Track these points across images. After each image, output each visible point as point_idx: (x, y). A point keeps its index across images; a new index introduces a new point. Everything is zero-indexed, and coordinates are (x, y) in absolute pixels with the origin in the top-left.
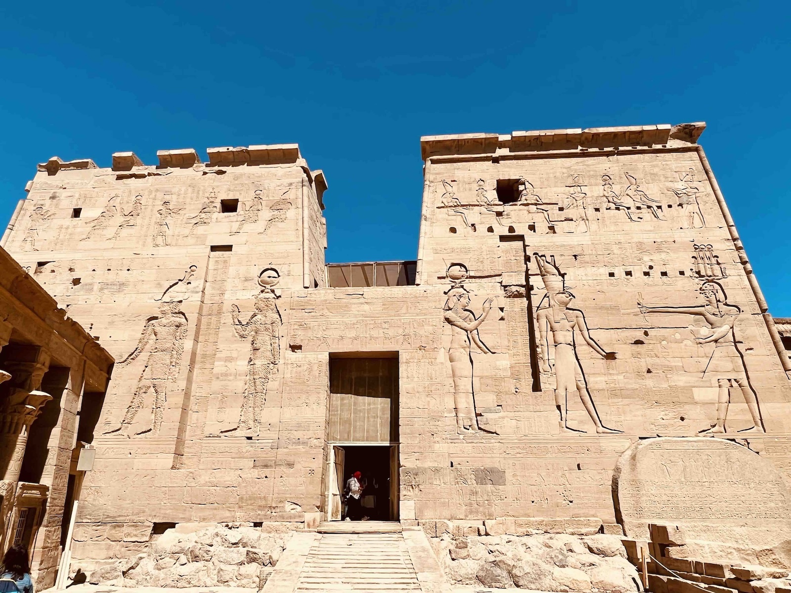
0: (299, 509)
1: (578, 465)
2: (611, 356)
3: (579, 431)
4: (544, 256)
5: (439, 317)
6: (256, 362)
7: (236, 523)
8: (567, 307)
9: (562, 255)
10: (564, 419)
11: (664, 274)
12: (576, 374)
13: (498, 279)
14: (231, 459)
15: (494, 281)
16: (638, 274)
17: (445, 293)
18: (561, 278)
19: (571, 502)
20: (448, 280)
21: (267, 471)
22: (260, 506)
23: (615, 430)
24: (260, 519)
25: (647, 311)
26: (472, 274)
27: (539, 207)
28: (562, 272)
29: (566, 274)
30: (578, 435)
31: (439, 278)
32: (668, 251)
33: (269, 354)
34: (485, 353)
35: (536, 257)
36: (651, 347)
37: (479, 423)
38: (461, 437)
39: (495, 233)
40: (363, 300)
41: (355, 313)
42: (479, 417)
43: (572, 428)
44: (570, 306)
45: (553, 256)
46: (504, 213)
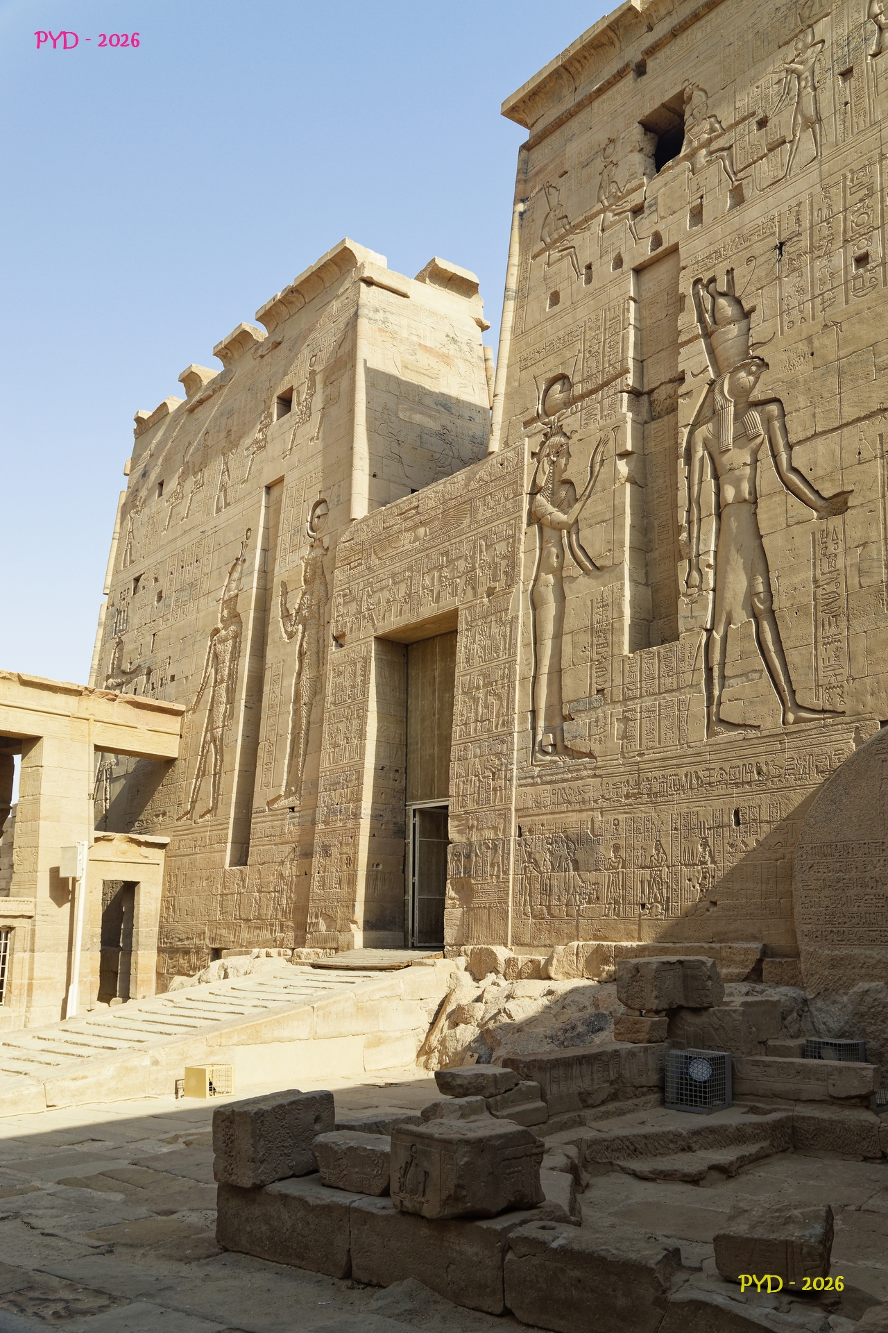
1: (737, 813)
2: (838, 504)
3: (744, 726)
4: (713, 280)
6: (302, 676)
8: (750, 399)
9: (749, 260)
10: (717, 702)
12: (754, 576)
13: (620, 383)
14: (274, 847)
15: (612, 392)
18: (744, 322)
19: (714, 904)
20: (539, 425)
21: (306, 864)
22: (298, 922)
23: (824, 711)
26: (578, 390)
27: (714, 146)
28: (747, 307)
29: (753, 310)
30: (741, 737)
31: (525, 424)
33: (315, 659)
34: (587, 572)
35: (696, 295)
37: (566, 735)
38: (536, 771)
39: (626, 266)
40: (418, 519)
41: (405, 548)
42: (566, 725)
43: (731, 721)
44: (757, 395)
45: (732, 269)
46: (646, 204)
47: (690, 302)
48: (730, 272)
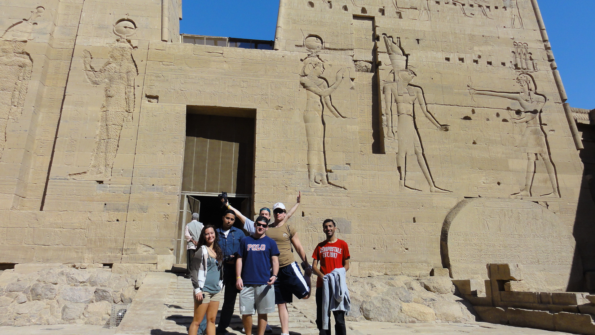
0: (152, 251)
2: (445, 128)
3: (415, 189)
4: (391, 37)
5: (296, 81)
6: (110, 109)
7: (84, 264)
8: (409, 83)
9: (406, 38)
10: (403, 179)
11: (490, 63)
12: (415, 140)
13: (351, 53)
14: (79, 202)
15: (346, 54)
16: (468, 61)
17: (302, 60)
18: (405, 58)
19: (407, 249)
20: (305, 49)
21: (119, 215)
22: (110, 248)
23: (445, 190)
24: (110, 260)
25: (475, 93)
26: (327, 45)
28: (406, 53)
31: (296, 46)
32: (494, 44)
33: (124, 103)
34: (337, 117)
35: (384, 37)
36: (476, 122)
37: (329, 178)
38: (313, 190)
39: (349, 12)
40: (222, 59)
41: (214, 70)
42: (329, 173)
43: (410, 187)
44: (412, 82)
45: (399, 37)
47: (382, 38)
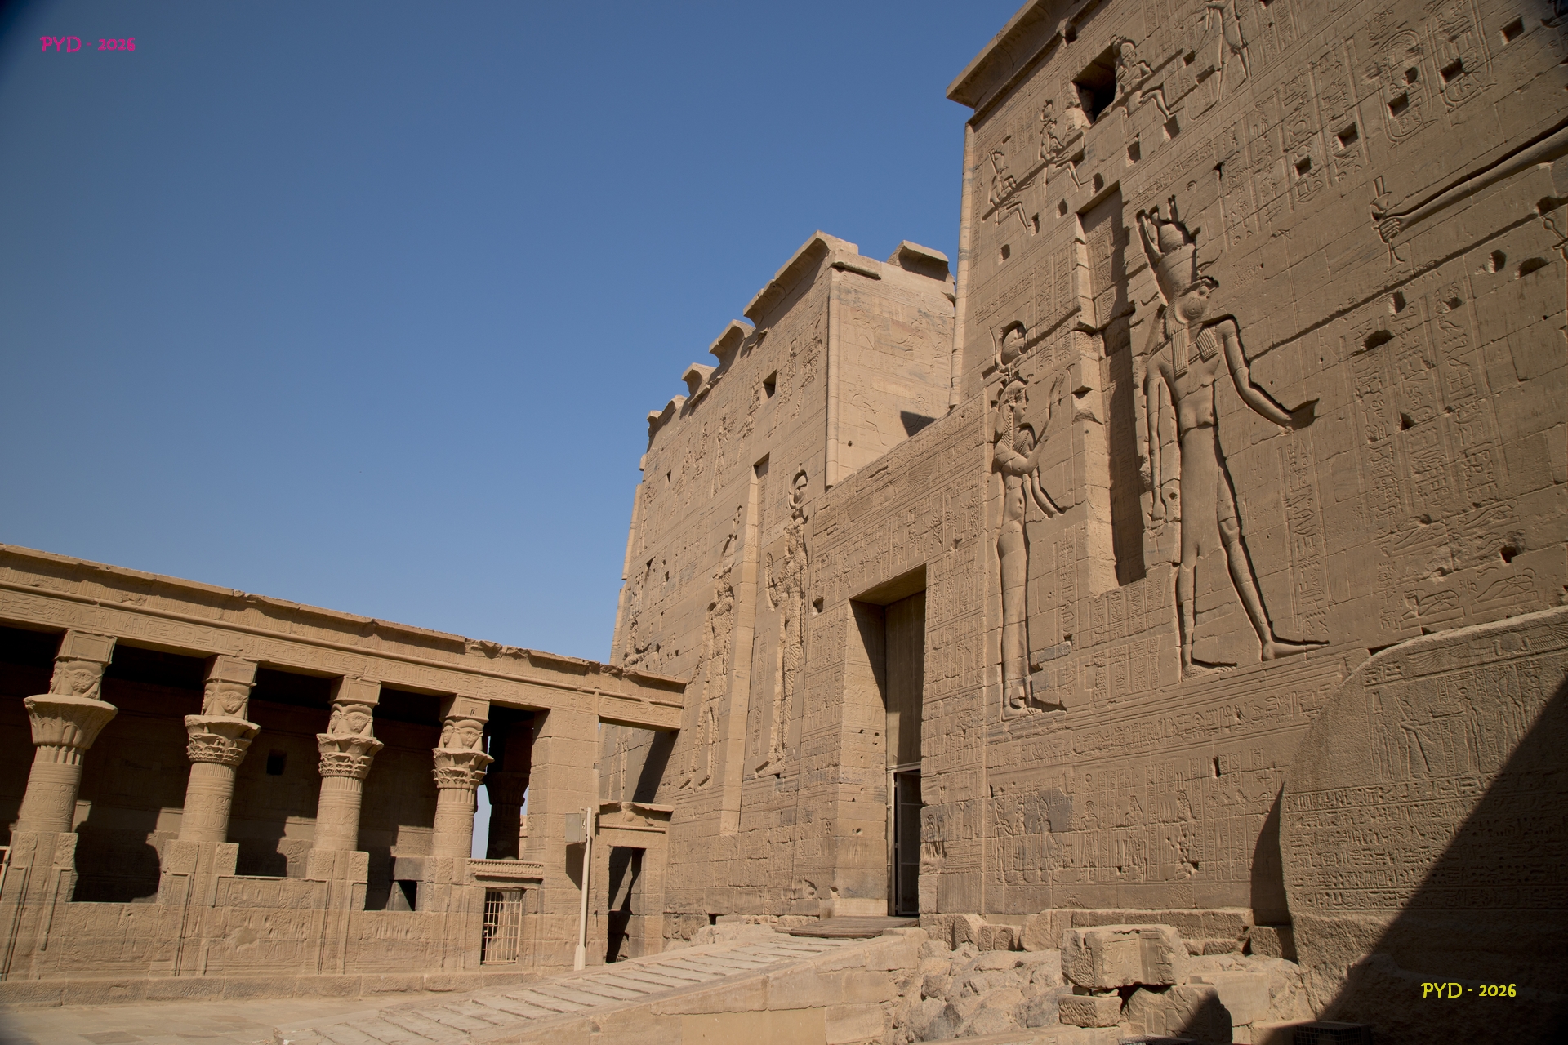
0: (815, 892)
1: (1216, 762)
2: (1303, 415)
3: (1218, 665)
4: (1155, 210)
6: (786, 643)
8: (1203, 319)
9: (1190, 184)
10: (1189, 640)
11: (1454, 70)
12: (1220, 500)
13: (1073, 321)
14: (763, 813)
15: (1064, 333)
16: (1376, 121)
18: (1190, 248)
19: (1196, 865)
20: (997, 373)
23: (1305, 643)
25: (1403, 224)
26: (1033, 334)
27: (1146, 87)
28: (1191, 230)
29: (1198, 231)
30: (1218, 677)
31: (984, 375)
33: (798, 625)
34: (1050, 514)
35: (1140, 226)
36: (1410, 338)
37: (1035, 687)
38: (1007, 727)
39: (1070, 212)
40: (887, 479)
41: (878, 508)
42: (1035, 676)
43: (1207, 661)
44: (1209, 314)
45: (1174, 197)
46: (1086, 151)
48: (1172, 199)
